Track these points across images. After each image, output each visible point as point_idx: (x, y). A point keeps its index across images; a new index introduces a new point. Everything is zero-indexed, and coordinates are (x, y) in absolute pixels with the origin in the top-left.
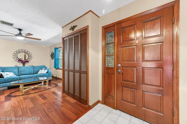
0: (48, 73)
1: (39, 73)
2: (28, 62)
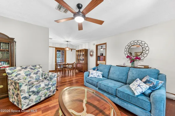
0: (149, 96)
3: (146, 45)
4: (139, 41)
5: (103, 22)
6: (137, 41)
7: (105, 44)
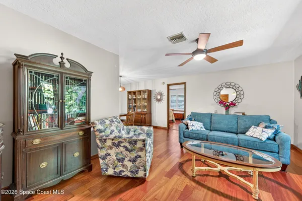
0: (274, 139)
1: (248, 133)
2: (235, 105)
3: (240, 89)
4: (232, 84)
5: (217, 60)
6: (229, 83)
7: (184, 83)
